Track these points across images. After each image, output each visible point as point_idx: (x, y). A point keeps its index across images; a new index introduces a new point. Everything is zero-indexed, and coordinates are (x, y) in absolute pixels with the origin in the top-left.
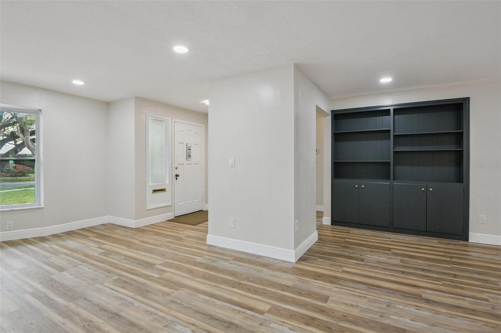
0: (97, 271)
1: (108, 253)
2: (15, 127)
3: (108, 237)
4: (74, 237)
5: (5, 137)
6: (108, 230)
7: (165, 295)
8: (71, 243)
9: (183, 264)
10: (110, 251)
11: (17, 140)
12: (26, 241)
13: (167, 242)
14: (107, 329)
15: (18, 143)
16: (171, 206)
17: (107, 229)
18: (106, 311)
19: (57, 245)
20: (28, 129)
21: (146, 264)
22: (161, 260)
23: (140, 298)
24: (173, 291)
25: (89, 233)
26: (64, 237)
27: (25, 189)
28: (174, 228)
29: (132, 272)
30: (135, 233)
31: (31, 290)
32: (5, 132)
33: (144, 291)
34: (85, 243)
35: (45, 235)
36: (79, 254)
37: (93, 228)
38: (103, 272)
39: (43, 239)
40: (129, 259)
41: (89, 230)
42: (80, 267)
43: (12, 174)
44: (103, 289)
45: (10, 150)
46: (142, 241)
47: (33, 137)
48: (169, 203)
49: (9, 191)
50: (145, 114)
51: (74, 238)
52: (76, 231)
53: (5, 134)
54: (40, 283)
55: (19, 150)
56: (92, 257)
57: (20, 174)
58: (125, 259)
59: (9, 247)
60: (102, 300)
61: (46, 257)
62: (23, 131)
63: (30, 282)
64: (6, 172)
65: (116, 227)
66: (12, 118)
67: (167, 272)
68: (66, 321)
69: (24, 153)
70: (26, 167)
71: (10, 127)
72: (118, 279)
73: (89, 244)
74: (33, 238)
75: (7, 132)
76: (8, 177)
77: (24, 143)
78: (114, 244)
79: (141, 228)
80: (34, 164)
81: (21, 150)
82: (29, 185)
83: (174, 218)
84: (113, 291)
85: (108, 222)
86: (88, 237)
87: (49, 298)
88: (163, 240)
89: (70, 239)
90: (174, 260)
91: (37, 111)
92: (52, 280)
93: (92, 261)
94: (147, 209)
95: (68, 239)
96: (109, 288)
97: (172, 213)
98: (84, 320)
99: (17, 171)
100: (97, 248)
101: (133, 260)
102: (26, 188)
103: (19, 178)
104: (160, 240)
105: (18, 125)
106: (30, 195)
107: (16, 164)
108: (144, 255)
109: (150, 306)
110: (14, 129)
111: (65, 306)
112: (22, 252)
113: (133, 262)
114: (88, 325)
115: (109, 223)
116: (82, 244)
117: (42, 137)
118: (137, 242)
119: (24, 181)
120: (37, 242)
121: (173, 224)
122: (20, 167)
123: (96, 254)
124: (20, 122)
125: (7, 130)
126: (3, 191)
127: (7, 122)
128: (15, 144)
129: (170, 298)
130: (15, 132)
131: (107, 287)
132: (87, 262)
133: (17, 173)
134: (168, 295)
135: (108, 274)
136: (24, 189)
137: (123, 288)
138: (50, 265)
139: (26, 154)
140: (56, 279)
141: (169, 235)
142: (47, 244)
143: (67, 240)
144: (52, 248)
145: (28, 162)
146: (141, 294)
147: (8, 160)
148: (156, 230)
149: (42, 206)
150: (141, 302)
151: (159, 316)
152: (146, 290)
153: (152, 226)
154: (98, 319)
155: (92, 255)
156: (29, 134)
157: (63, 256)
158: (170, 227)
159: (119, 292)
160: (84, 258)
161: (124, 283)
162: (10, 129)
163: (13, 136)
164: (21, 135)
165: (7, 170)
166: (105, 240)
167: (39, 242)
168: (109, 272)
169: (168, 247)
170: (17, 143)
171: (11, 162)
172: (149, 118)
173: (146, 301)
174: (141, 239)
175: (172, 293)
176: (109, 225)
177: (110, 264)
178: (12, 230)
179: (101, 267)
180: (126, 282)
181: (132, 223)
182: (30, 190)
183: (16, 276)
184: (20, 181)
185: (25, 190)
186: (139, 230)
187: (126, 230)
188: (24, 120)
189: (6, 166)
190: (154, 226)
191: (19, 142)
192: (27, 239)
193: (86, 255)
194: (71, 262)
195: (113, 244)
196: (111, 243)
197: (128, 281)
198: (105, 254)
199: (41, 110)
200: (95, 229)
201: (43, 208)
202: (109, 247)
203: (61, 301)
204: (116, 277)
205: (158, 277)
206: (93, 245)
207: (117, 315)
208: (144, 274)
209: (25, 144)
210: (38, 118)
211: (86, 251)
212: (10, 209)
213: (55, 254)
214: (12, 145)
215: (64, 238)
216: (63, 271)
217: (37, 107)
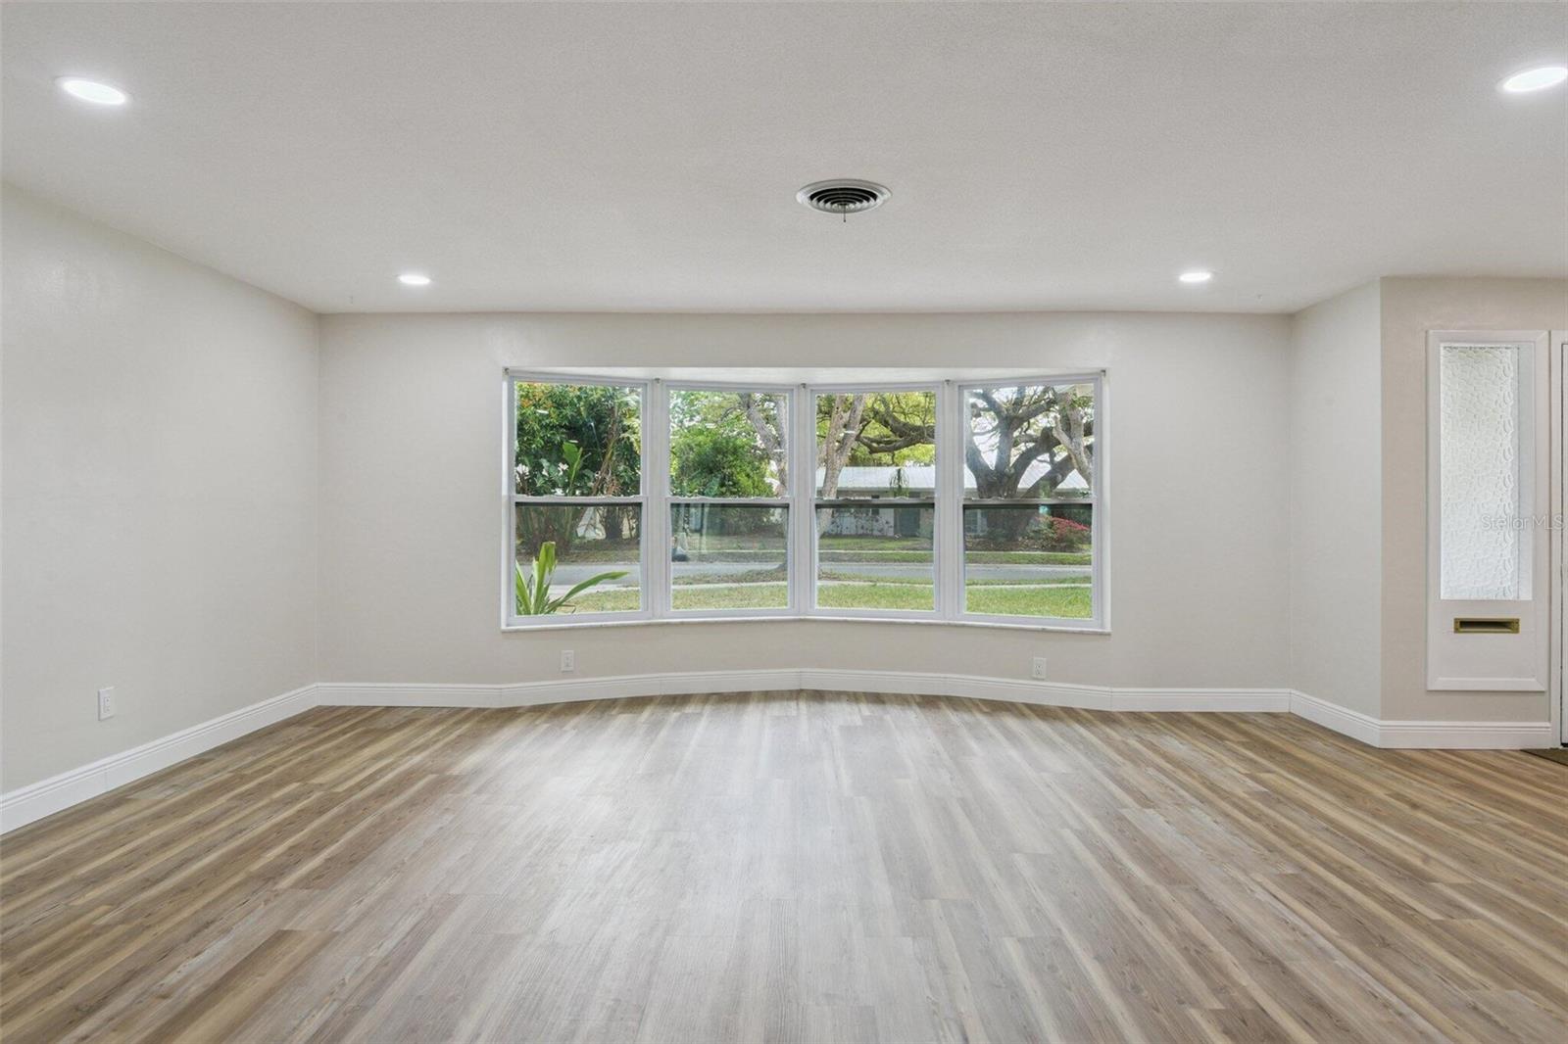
0: (1236, 835)
1: (1275, 797)
2: (1052, 415)
3: (1283, 753)
4: (1183, 731)
5: (1031, 445)
6: (1285, 734)
7: (1448, 978)
8: (1176, 745)
9: (1553, 917)
10: (1281, 794)
11: (1055, 450)
12: (1071, 714)
13: (1504, 826)
14: (1244, 984)
15: (1058, 459)
16: (1543, 692)
17: (1282, 730)
18: (1249, 941)
19: (1141, 741)
20: (1079, 418)
21: (1400, 869)
22: (1463, 875)
23: (1356, 951)
24: (1489, 982)
25: (1228, 729)
26: (1159, 724)
27: (1073, 585)
28: (1547, 784)
29: (1341, 872)
30: (1377, 763)
31: (1077, 826)
32: (1030, 432)
33: (1375, 937)
34: (1213, 756)
35: (1115, 708)
36: (1194, 778)
37: (1242, 717)
38: (1252, 843)
39: (1107, 718)
40: (1341, 835)
41: (1230, 721)
42: (1192, 811)
43: (1045, 543)
44: (1247, 885)
45: (1042, 479)
46: (1398, 794)
47: (1091, 440)
48: (1533, 680)
49: (1037, 586)
50: (1423, 334)
51: (1183, 734)
52: (1189, 715)
53: (1030, 436)
54: (1097, 817)
55: (1060, 477)
56: (1226, 796)
57: (1062, 545)
58: (1327, 829)
59: (1036, 718)
60: (1243, 912)
61: (1114, 764)
62: (1068, 424)
63: (1077, 807)
64: (1032, 538)
65: (1313, 731)
66: (1045, 391)
67: (1476, 916)
68: (1146, 919)
69: (1071, 487)
70: (1076, 524)
71: (1040, 417)
72: (1296, 876)
73: (1224, 758)
74: (1086, 710)
75: (1035, 431)
76: (1037, 549)
77: (1071, 458)
78: (1301, 779)
79: (1405, 753)
80: (1090, 516)
81: (1064, 476)
82: (1082, 576)
83: (1561, 747)
84: (1275, 903)
85: (1287, 711)
86: (1221, 738)
87: (1111, 854)
88: (1485, 814)
89: (1173, 732)
90: (1518, 890)
91: (1097, 373)
92: (1122, 818)
93: (1229, 809)
94: (1431, 688)
95: (1166, 731)
96: (1264, 888)
97: (1548, 724)
98: (1187, 934)
99: (1055, 536)
100: (1246, 775)
101: (1352, 842)
102: (1074, 582)
103: (1060, 554)
104: (1473, 811)
105: (1057, 407)
106: (1083, 602)
107: (1053, 516)
108: (1397, 838)
109: (1385, 986)
110: (1050, 419)
111: (1147, 887)
112: (1062, 735)
113: (1352, 846)
114: (1197, 952)
115: (1290, 713)
116: (1204, 754)
117: (1107, 439)
118: (1380, 793)
119: (1070, 564)
120: (1095, 722)
121: (1551, 770)
122: (1063, 524)
123: (1240, 792)
124: (1061, 400)
125: (1034, 423)
126: (1027, 586)
127: (1035, 403)
128: (1052, 462)
129: (1466, 995)
130: (1051, 429)
131: (1260, 884)
132: (1211, 803)
133: (1056, 542)
134: (1465, 984)
135: (1267, 853)
136: (1069, 585)
137: (1308, 904)
138: (1121, 783)
139: (1075, 489)
140: (1132, 821)
141: (1519, 803)
142: (1116, 731)
143: (1166, 734)
144: (1127, 744)
145: (1082, 511)
146: (1363, 944)
147: (1036, 507)
148: (1461, 773)
149: (1108, 629)
150: (1358, 963)
151: (1410, 1022)
152: (1383, 939)
153: (1449, 756)
154: (1223, 949)
155: (1227, 789)
156: (1083, 433)
157: (1151, 771)
158: (1528, 775)
159: (1294, 912)
160: (1205, 791)
161: (1314, 895)
162: (1042, 422)
163: (1047, 441)
164: (1064, 438)
165: (1034, 531)
166: (1271, 758)
167: (1098, 723)
168: (1272, 848)
169: (1501, 840)
170: (1056, 459)
171: (1043, 510)
172: (1442, 345)
173: (1376, 967)
174: (1397, 787)
175: (1480, 986)
176: (1289, 718)
177: (1277, 829)
178: (1043, 680)
179: (1248, 829)
180: (1319, 894)
181: (1371, 729)
182: (1083, 589)
183: (1048, 786)
184: (1062, 562)
185: (1072, 588)
186: (1393, 757)
187: (1348, 748)
188: (1071, 397)
189: (1032, 521)
190: (1457, 756)
191: (1061, 455)
192: (1072, 708)
193: (1213, 787)
194: (1171, 792)
195: (1296, 780)
196: (1288, 771)
197: (1326, 891)
198: (1264, 798)
199: (1104, 371)
200: (1245, 722)
201: (1109, 634)
202: (1280, 782)
203: (1139, 872)
204: (1290, 870)
205: (1433, 918)
206: (1233, 765)
207: (1276, 961)
208: (1385, 893)
209: (1074, 461)
210: (1099, 391)
211: (1213, 775)
212: (1040, 627)
213: (1133, 762)
214: (1045, 464)
215: (1158, 726)
216: (1149, 807)
217: (1097, 364)
